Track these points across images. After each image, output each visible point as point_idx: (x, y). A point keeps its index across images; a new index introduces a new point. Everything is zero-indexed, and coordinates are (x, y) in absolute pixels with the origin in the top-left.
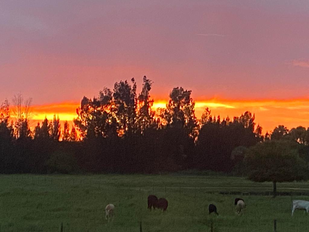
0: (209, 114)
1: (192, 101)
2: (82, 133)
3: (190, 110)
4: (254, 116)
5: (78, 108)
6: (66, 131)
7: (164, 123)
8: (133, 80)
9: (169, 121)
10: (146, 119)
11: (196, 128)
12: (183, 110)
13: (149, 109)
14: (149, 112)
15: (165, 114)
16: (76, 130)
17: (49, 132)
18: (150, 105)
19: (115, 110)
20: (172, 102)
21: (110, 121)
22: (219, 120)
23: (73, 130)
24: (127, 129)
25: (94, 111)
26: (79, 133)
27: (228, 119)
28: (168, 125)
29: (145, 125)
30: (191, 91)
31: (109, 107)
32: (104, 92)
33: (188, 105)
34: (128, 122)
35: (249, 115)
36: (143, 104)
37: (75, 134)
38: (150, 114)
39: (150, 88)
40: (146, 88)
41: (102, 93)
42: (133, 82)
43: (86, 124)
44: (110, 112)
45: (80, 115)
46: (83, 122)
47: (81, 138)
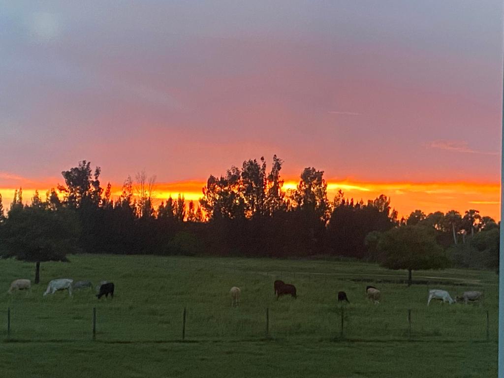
0: (342, 197)
1: (324, 182)
2: (208, 213)
3: (322, 192)
4: (389, 199)
5: (204, 187)
6: (192, 211)
7: (294, 205)
8: (262, 159)
9: (300, 202)
10: (276, 200)
11: (328, 211)
12: (314, 191)
13: (279, 190)
14: (279, 193)
15: (296, 195)
16: (201, 210)
17: (174, 211)
18: (280, 185)
19: (244, 190)
20: (303, 183)
21: (237, 201)
22: (352, 203)
23: (199, 211)
24: (255, 210)
25: (221, 191)
26: (204, 213)
27: (362, 202)
28: (299, 207)
29: (274, 207)
30: (323, 172)
31: (237, 187)
32: (231, 171)
33: (320, 186)
34: (256, 203)
35: (384, 198)
36: (273, 183)
37: (200, 214)
38: (279, 195)
39: (281, 168)
40: (276, 168)
41: (229, 172)
42: (263, 161)
43: (212, 204)
44: (237, 192)
45: (206, 195)
46: (209, 202)
47: (207, 219)
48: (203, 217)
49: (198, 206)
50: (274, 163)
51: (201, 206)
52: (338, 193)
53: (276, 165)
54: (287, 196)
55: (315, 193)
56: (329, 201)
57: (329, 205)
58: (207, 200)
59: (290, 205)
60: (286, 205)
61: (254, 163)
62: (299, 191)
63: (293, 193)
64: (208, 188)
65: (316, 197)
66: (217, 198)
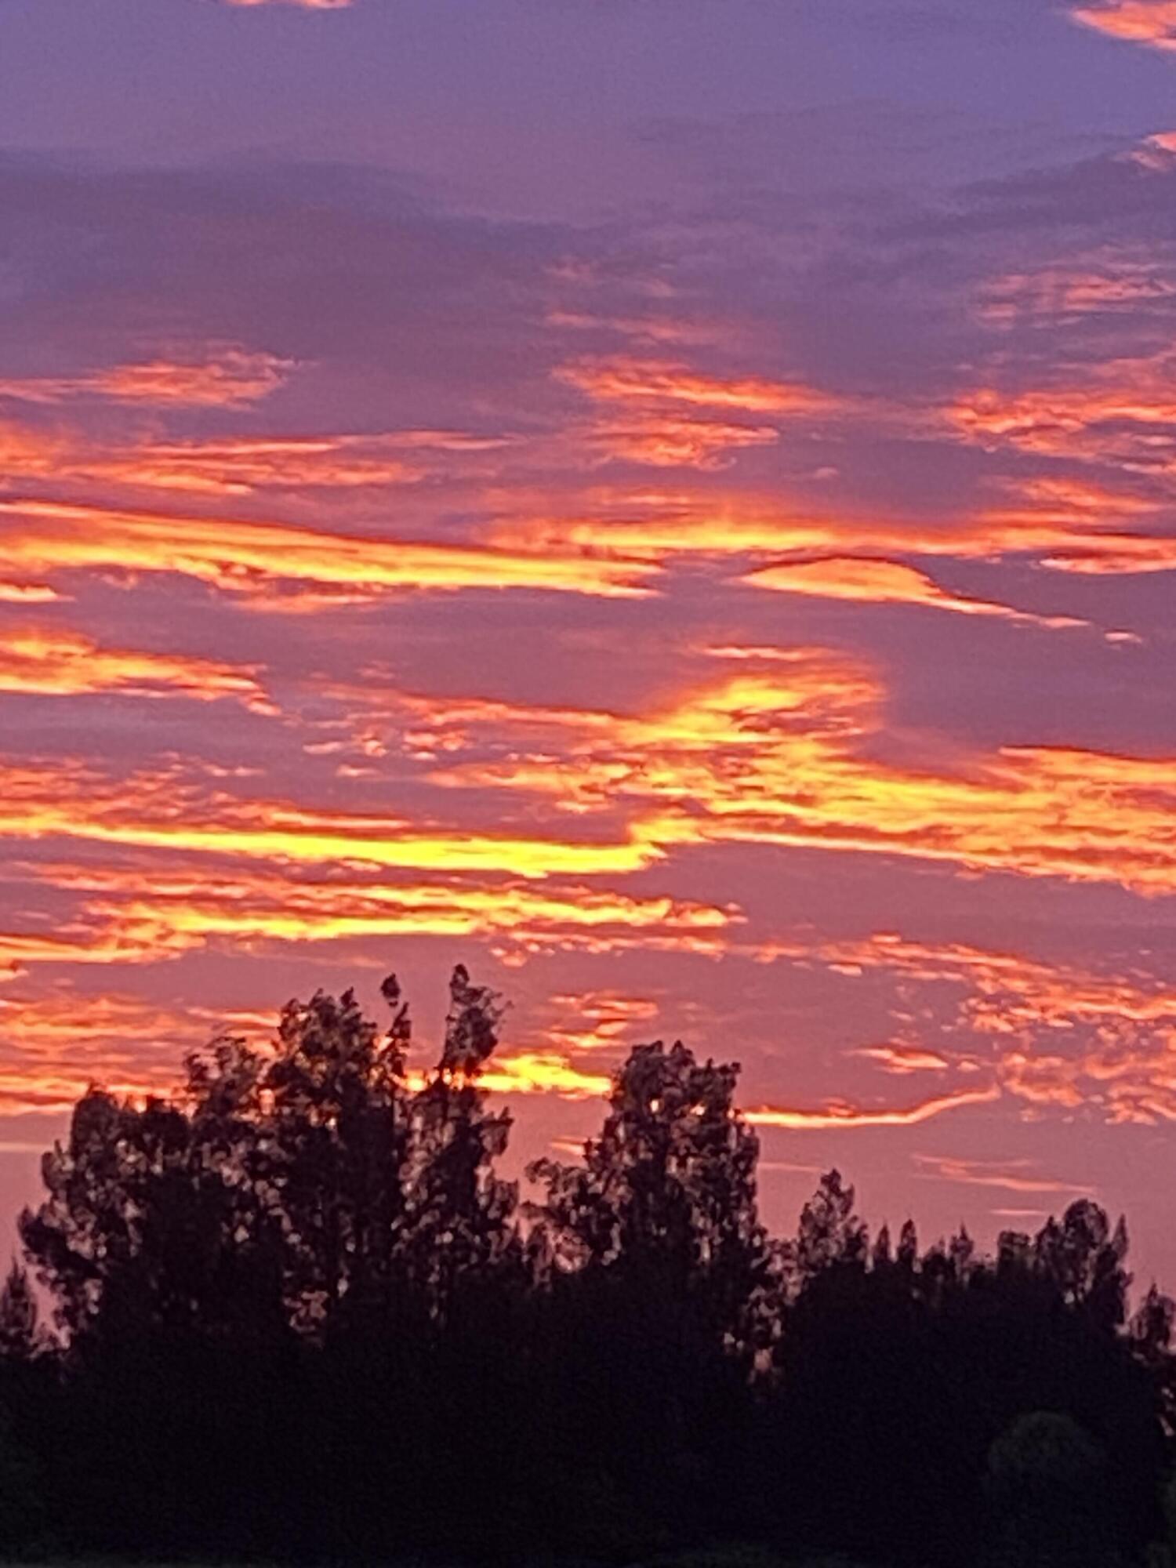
0: (845, 1211)
1: (740, 1127)
2: (67, 1300)
3: (727, 1185)
4: (1121, 1229)
5: (51, 1148)
7: (570, 1257)
8: (390, 988)
9: (599, 1244)
10: (461, 1228)
11: (762, 1293)
12: (682, 1181)
13: (482, 1172)
15: (579, 1200)
16: (35, 1286)
18: (488, 1143)
19: (277, 1168)
21: (242, 1234)
22: (907, 1253)
23: (17, 1286)
24: (343, 1287)
25: (150, 1173)
26: (47, 1302)
27: (963, 1245)
28: (593, 1268)
29: (451, 1268)
30: (736, 1066)
31: (241, 1149)
32: (208, 1059)
33: (715, 1153)
34: (351, 1247)
35: (1091, 1224)
36: (446, 1135)
37: (26, 1306)
38: (483, 1201)
39: (493, 1042)
40: (468, 1042)
41: (196, 1061)
42: (393, 1000)
43: (96, 1246)
44: (242, 1181)
45: (62, 1194)
46: (80, 1234)
47: (63, 1337)
48: (38, 1326)
49: (14, 1259)
50: (456, 1015)
51: (28, 1260)
52: (820, 1193)
53: (469, 1028)
54: (528, 1205)
55: (687, 1189)
56: (770, 1237)
57: (769, 1260)
58: (63, 1223)
59: (549, 1260)
60: (525, 1258)
61: (344, 1011)
62: (598, 1178)
63: (566, 1189)
64: (75, 1153)
65: (696, 1211)
66: (124, 1210)
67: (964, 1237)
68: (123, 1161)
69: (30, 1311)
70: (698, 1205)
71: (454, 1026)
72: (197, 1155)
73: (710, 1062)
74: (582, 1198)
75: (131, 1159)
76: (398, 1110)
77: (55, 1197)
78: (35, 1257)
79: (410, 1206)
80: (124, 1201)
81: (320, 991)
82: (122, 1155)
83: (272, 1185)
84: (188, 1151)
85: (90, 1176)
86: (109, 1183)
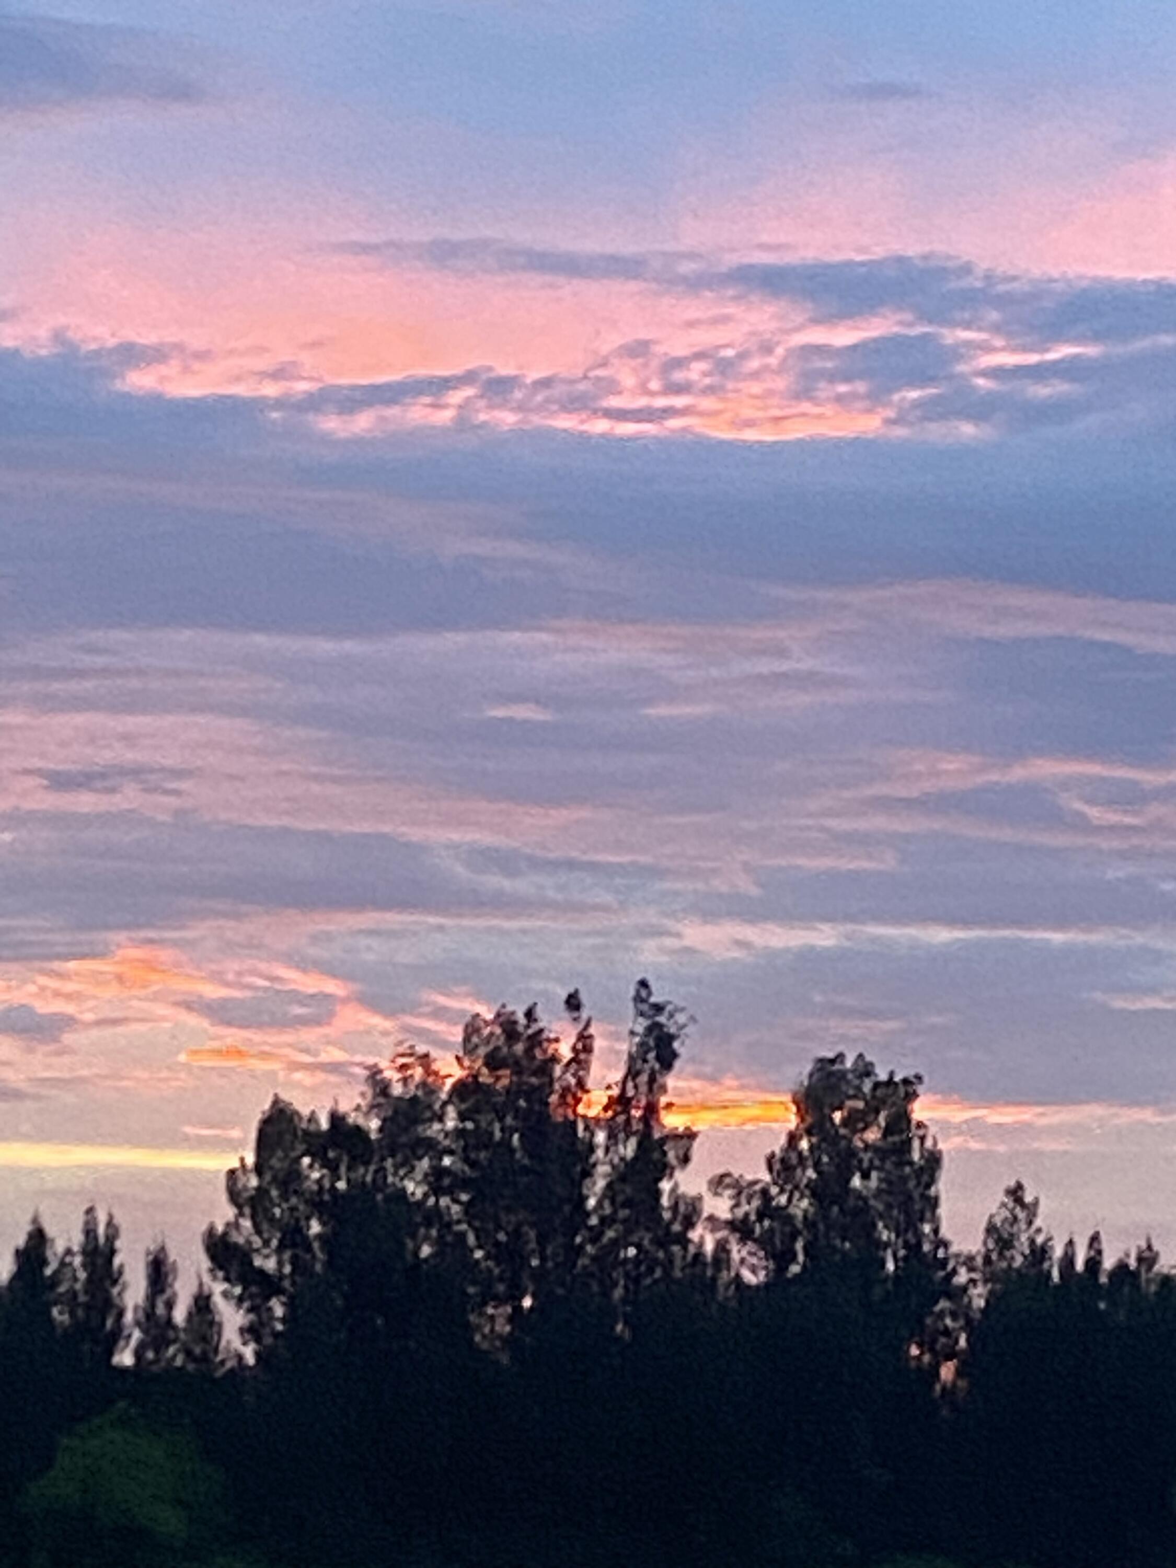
0: (1030, 1223)
1: (922, 1139)
2: (252, 1317)
3: (910, 1198)
5: (237, 1165)
6: (160, 1310)
7: (754, 1270)
8: (573, 1003)
9: (784, 1256)
10: (647, 1244)
11: (943, 1304)
12: (868, 1194)
13: (665, 1186)
14: (665, 1201)
15: (761, 1215)
16: (218, 1300)
17: (55, 1312)
18: (671, 1156)
19: (464, 1183)
20: (804, 1144)
22: (1093, 1264)
23: (202, 1303)
24: (527, 1302)
25: (333, 1188)
27: (1148, 1257)
28: (779, 1281)
29: (637, 1280)
30: (918, 1078)
31: (424, 1164)
32: (391, 1074)
33: (901, 1165)
36: (629, 1149)
37: (212, 1323)
38: (667, 1215)
39: (675, 1055)
40: (651, 1056)
41: (378, 1077)
42: (576, 1014)
43: (280, 1263)
44: (426, 1196)
45: (247, 1211)
46: (266, 1251)
47: (249, 1354)
48: (223, 1343)
49: (199, 1277)
50: (640, 1029)
51: (215, 1278)
52: (1004, 1205)
53: (652, 1043)
54: (711, 1218)
55: (872, 1202)
56: (954, 1249)
57: (954, 1272)
58: (249, 1242)
59: (733, 1274)
60: (709, 1273)
61: (528, 1027)
62: (782, 1191)
63: (749, 1203)
64: (259, 1169)
65: (880, 1225)
66: (309, 1228)
67: (1149, 1247)
68: (307, 1177)
69: (215, 1329)
70: (881, 1216)
71: (637, 1039)
72: (381, 1170)
73: (892, 1074)
74: (767, 1210)
75: (316, 1175)
76: (581, 1127)
77: (241, 1214)
78: (220, 1274)
79: (594, 1221)
80: (308, 1219)
81: (504, 1006)
82: (306, 1172)
83: (456, 1201)
84: (372, 1168)
85: (274, 1193)
86: (294, 1200)
